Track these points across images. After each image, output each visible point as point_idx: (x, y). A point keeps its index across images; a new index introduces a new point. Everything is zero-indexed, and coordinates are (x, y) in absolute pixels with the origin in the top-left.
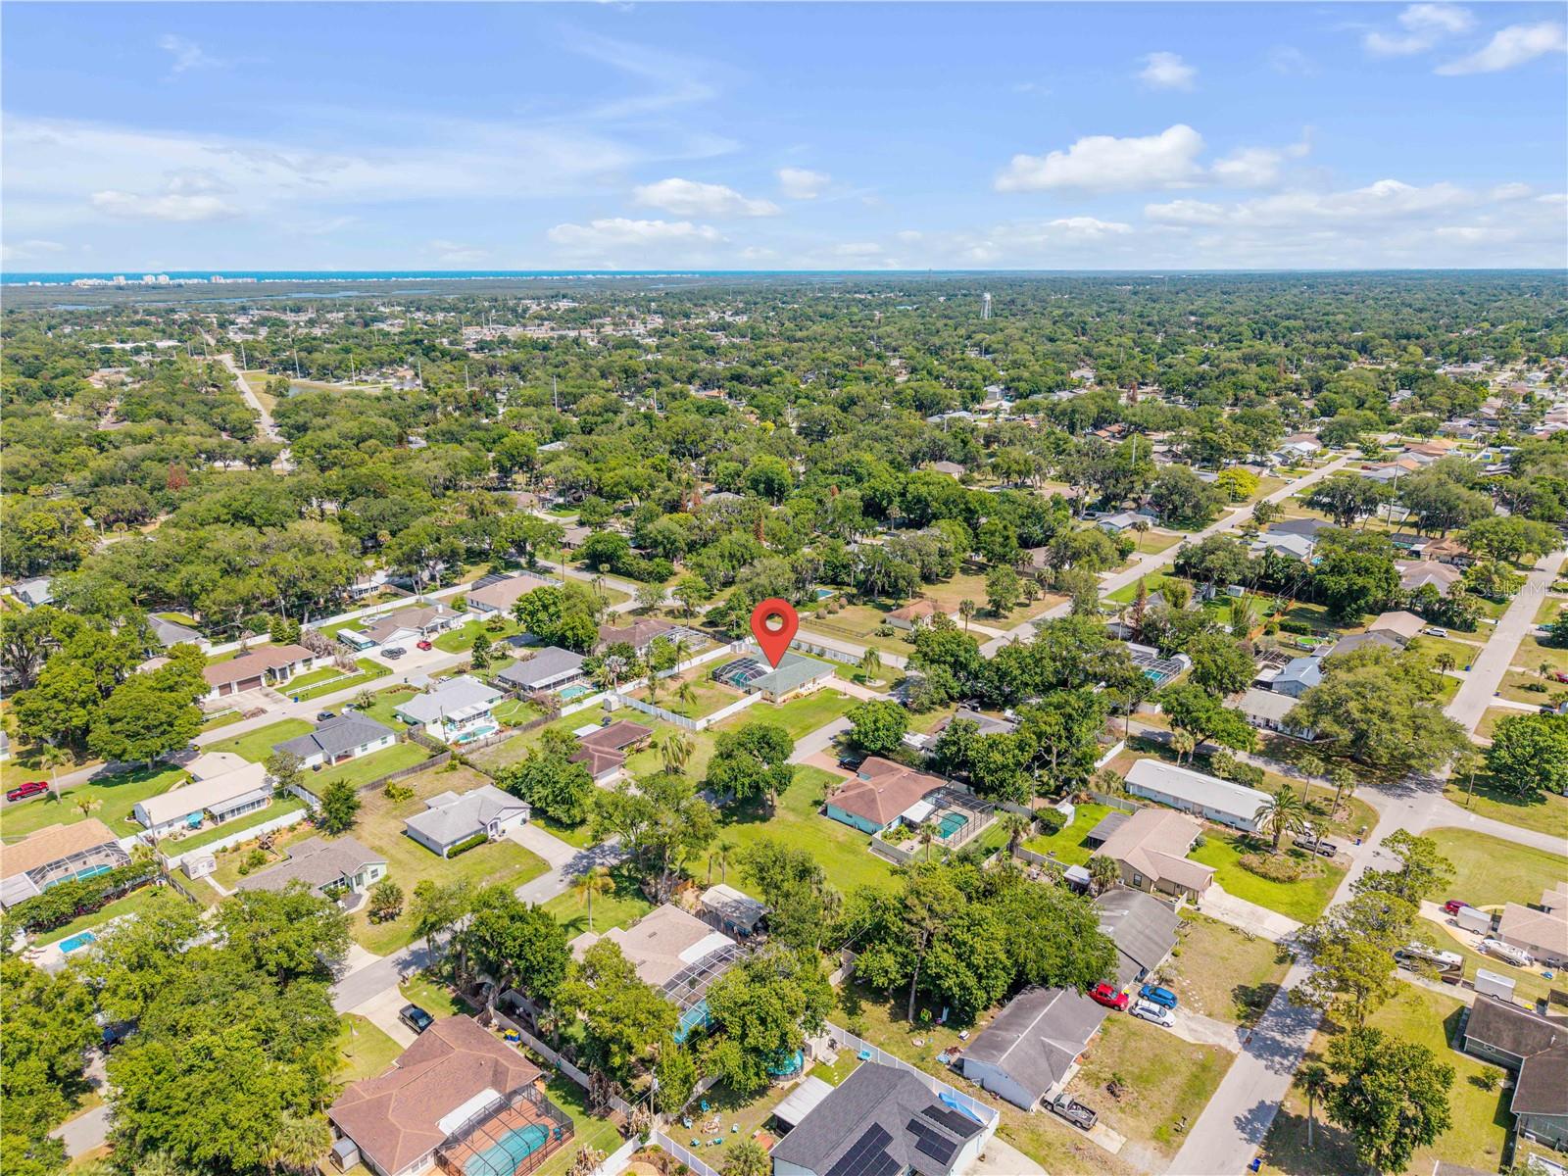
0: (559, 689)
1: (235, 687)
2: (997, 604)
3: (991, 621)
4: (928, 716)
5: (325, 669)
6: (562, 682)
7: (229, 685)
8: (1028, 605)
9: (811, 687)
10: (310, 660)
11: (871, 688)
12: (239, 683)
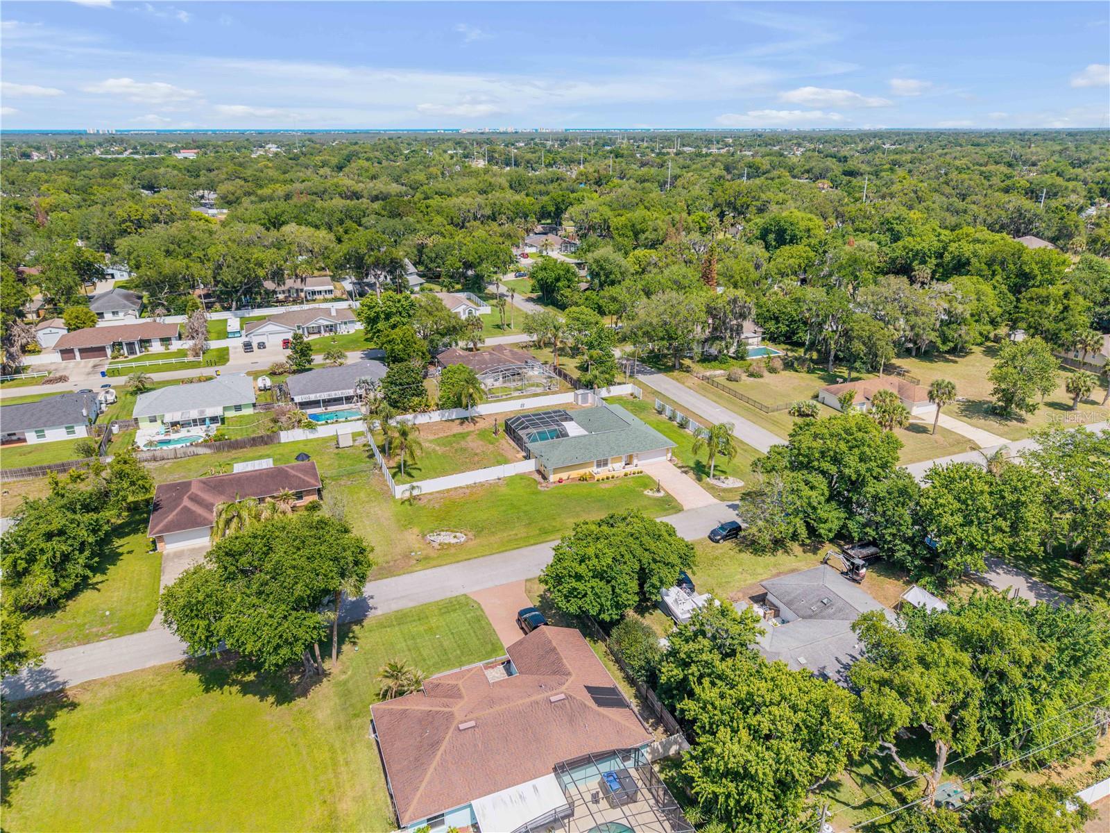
0: (331, 409)
1: (77, 354)
2: (1008, 397)
3: (993, 423)
4: (768, 559)
5: (182, 353)
6: (337, 401)
7: (71, 351)
8: (1070, 408)
9: (617, 468)
10: (169, 339)
11: (711, 489)
12: (81, 351)
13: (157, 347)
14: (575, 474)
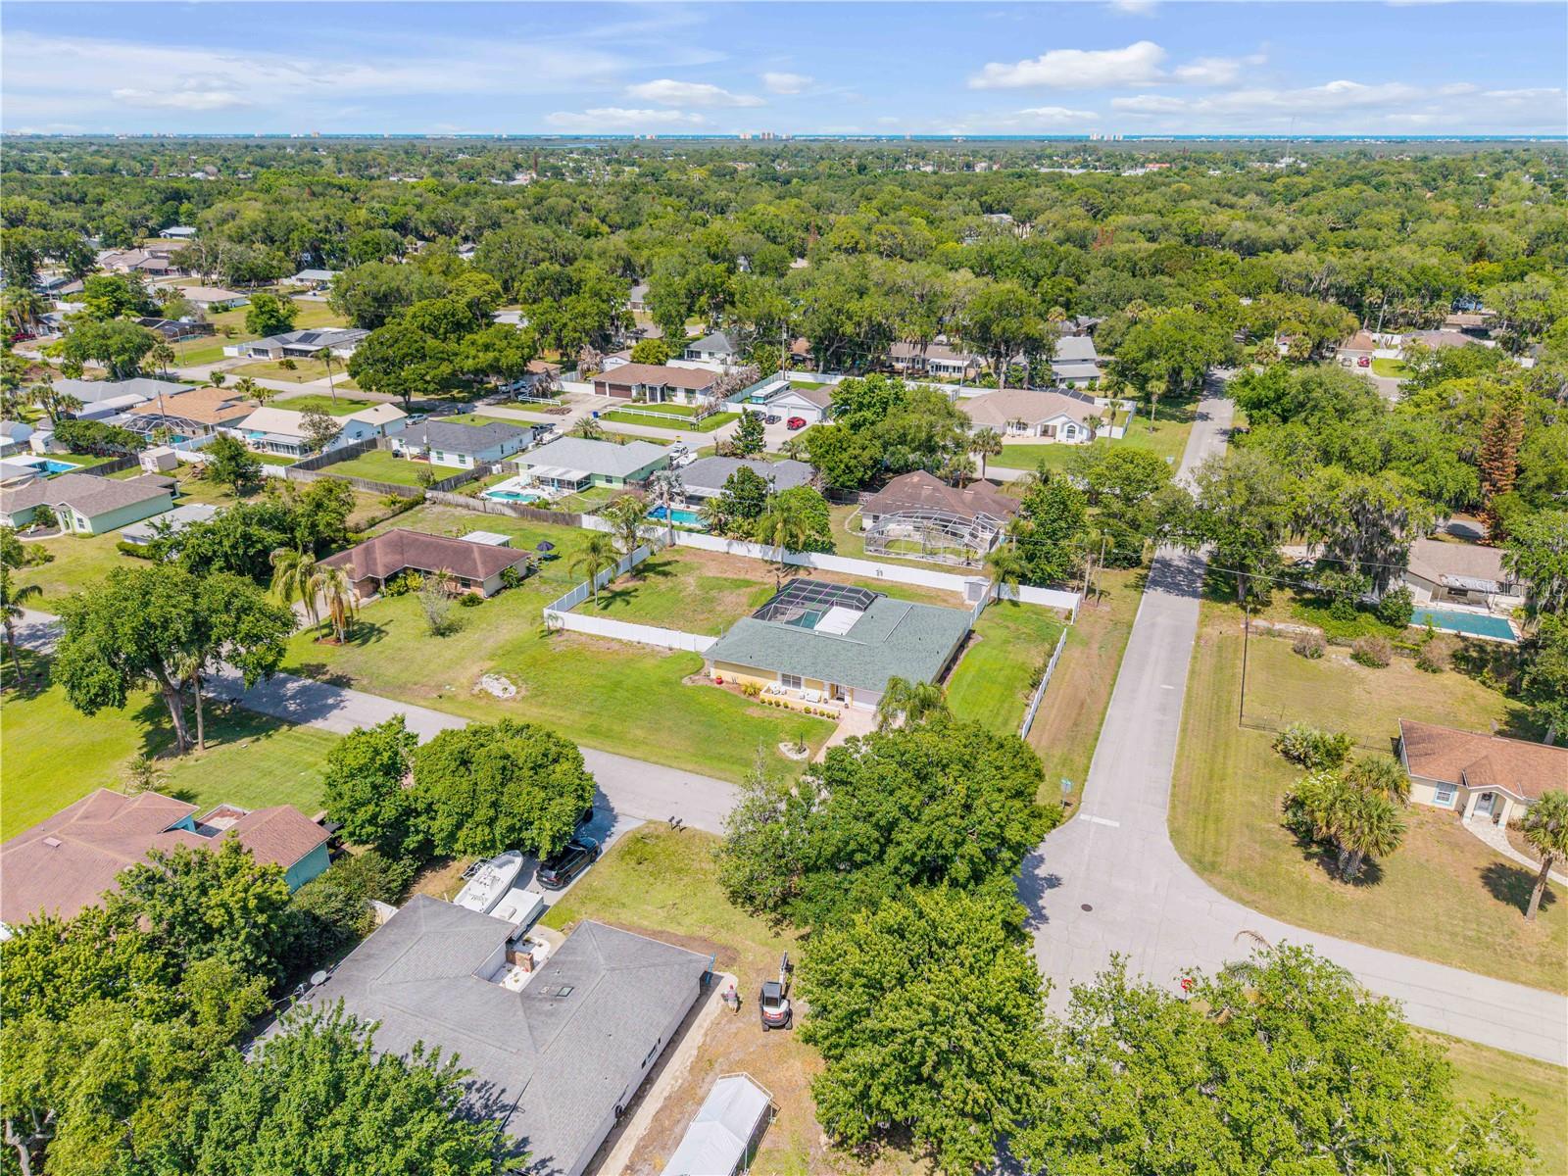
1: (607, 389)
7: (604, 385)
12: (611, 386)
13: (680, 399)
14: (744, 679)
